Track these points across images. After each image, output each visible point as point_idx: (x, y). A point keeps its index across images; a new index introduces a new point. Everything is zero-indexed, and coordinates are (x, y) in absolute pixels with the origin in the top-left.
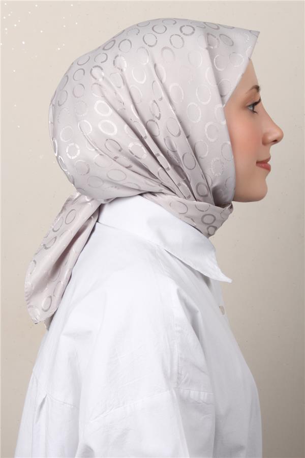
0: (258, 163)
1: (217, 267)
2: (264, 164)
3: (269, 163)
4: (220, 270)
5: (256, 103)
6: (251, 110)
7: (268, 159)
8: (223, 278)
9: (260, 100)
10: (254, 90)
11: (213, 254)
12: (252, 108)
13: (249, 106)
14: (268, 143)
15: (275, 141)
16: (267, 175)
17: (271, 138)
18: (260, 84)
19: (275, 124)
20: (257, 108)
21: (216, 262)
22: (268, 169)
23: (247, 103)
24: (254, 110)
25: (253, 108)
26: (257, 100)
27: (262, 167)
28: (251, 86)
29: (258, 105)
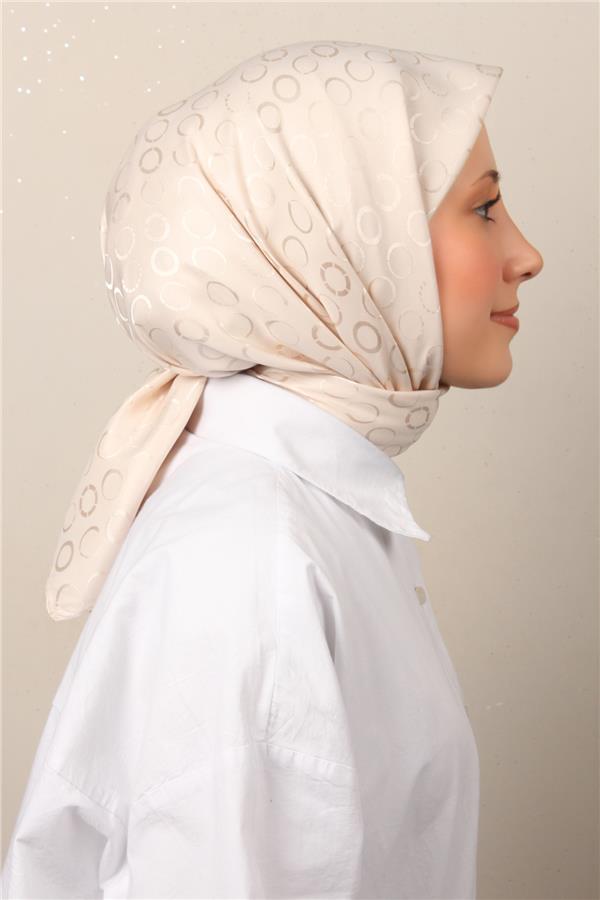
0: (493, 314)
1: (404, 510)
2: (505, 318)
3: (515, 315)
4: (410, 516)
5: (492, 203)
6: (482, 217)
7: (515, 309)
8: (414, 531)
9: (498, 197)
10: (489, 179)
11: (400, 484)
12: (483, 213)
13: (479, 208)
14: (515, 279)
15: (528, 275)
16: (511, 337)
17: (519, 269)
18: (500, 169)
19: (526, 242)
20: (493, 212)
21: (405, 499)
22: (514, 326)
23: (475, 203)
24: (489, 216)
25: (487, 212)
26: (494, 197)
27: (500, 323)
28: (482, 172)
29: (496, 206)
